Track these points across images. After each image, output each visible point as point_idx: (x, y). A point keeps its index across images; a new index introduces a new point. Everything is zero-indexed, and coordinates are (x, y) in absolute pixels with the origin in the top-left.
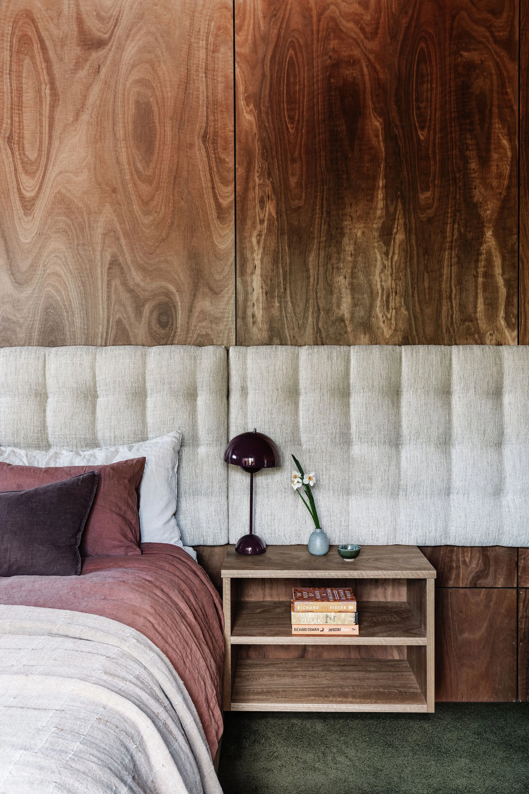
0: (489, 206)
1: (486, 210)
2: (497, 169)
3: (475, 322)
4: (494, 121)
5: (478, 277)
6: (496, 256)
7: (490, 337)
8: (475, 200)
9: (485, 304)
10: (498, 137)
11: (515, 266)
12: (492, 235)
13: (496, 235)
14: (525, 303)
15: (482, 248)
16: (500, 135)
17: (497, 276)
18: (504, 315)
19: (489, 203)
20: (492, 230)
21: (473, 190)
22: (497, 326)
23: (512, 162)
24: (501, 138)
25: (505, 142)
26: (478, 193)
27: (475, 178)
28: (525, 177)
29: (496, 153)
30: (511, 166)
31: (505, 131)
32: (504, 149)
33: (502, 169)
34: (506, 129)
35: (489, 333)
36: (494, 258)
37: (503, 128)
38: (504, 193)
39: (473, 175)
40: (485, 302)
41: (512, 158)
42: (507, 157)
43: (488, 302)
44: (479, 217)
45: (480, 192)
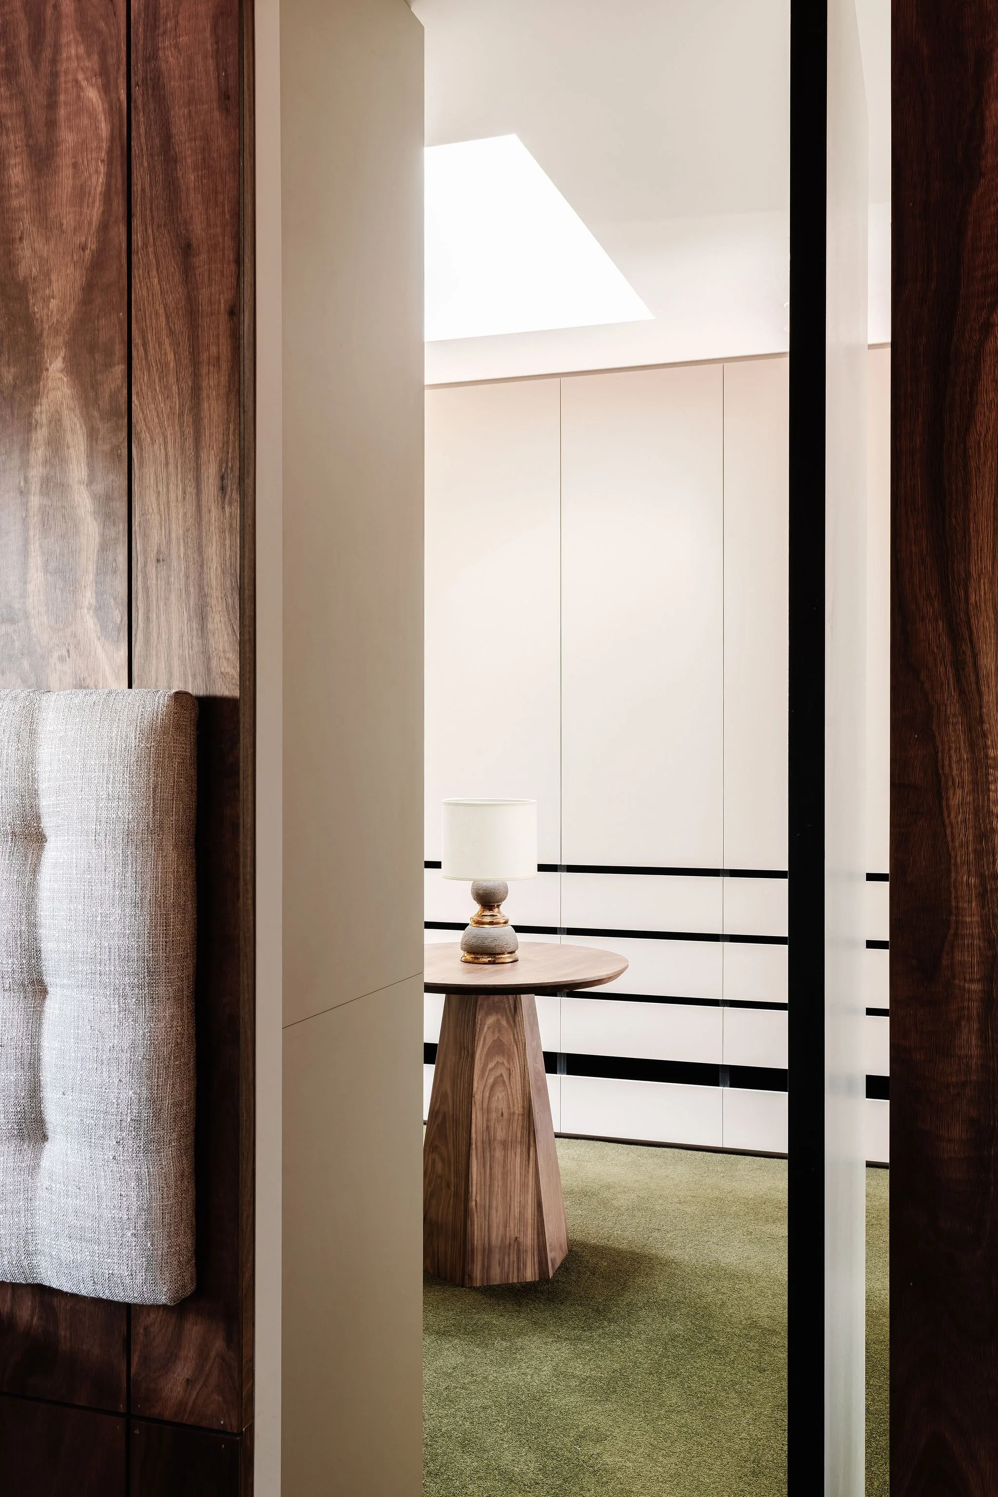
0: (55, 286)
1: (46, 300)
2: (74, 178)
3: (22, 624)
4: (64, 40)
5: (28, 492)
6: (73, 431)
7: (59, 666)
8: (22, 271)
9: (46, 571)
10: (76, 81)
11: (119, 456)
12: (62, 371)
13: (73, 368)
14: (145, 565)
15: (38, 409)
16: (80, 76)
17: (75, 486)
18: (93, 602)
19: (54, 277)
20: (62, 354)
21: (17, 245)
22: (74, 635)
23: (110, 151)
24: (84, 84)
25: (92, 94)
26: (28, 253)
27: (21, 209)
28: (143, 190)
29: (70, 128)
30: (110, 163)
31: (93, 63)
32: (92, 116)
33: (86, 174)
34: (96, 57)
35: (56, 655)
36: (69, 437)
37: (89, 54)
38: (92, 245)
39: (15, 203)
40: (46, 564)
41: (112, 139)
42: (99, 138)
43: (53, 565)
44: (28, 321)
45: (33, 250)
